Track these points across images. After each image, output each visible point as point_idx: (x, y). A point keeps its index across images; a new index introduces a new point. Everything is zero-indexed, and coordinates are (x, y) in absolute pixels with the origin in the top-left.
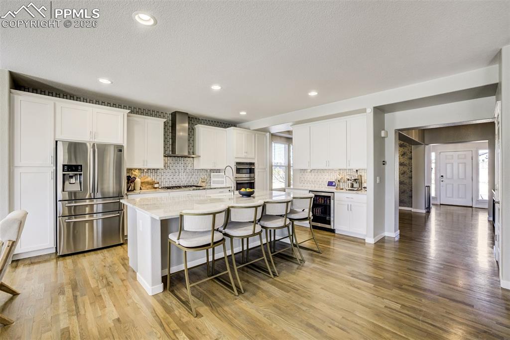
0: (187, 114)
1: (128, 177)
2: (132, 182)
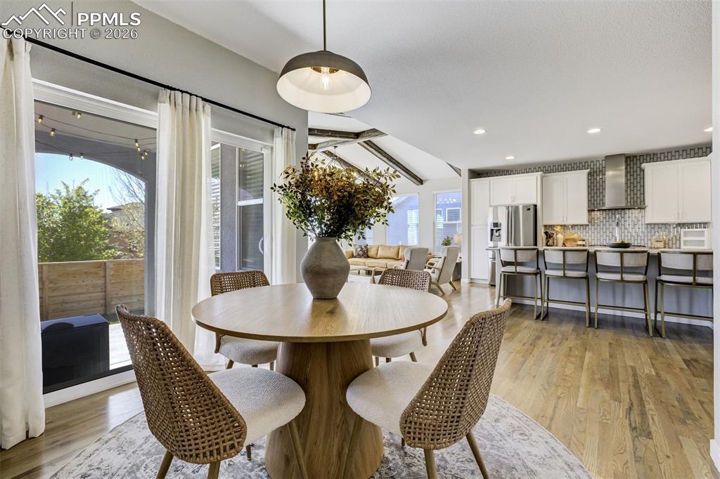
0: (624, 154)
1: (546, 233)
2: (550, 238)
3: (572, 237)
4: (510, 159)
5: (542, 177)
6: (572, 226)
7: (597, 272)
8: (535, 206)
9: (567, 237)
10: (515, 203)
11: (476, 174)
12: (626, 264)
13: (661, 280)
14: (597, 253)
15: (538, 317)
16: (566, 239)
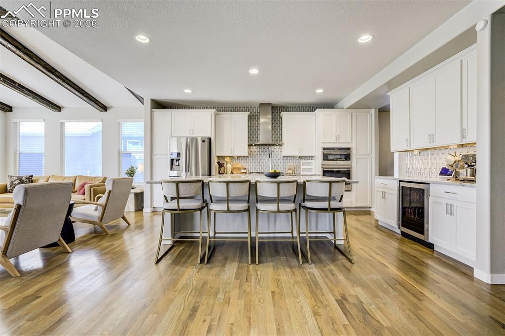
0: (270, 104)
1: (219, 163)
2: (221, 167)
3: (237, 166)
4: (187, 93)
5: (216, 115)
6: (238, 157)
7: (257, 203)
8: (210, 139)
9: (234, 167)
10: (194, 135)
11: (159, 105)
12: (281, 195)
13: (305, 206)
14: (258, 183)
15: (202, 261)
16: (234, 168)
